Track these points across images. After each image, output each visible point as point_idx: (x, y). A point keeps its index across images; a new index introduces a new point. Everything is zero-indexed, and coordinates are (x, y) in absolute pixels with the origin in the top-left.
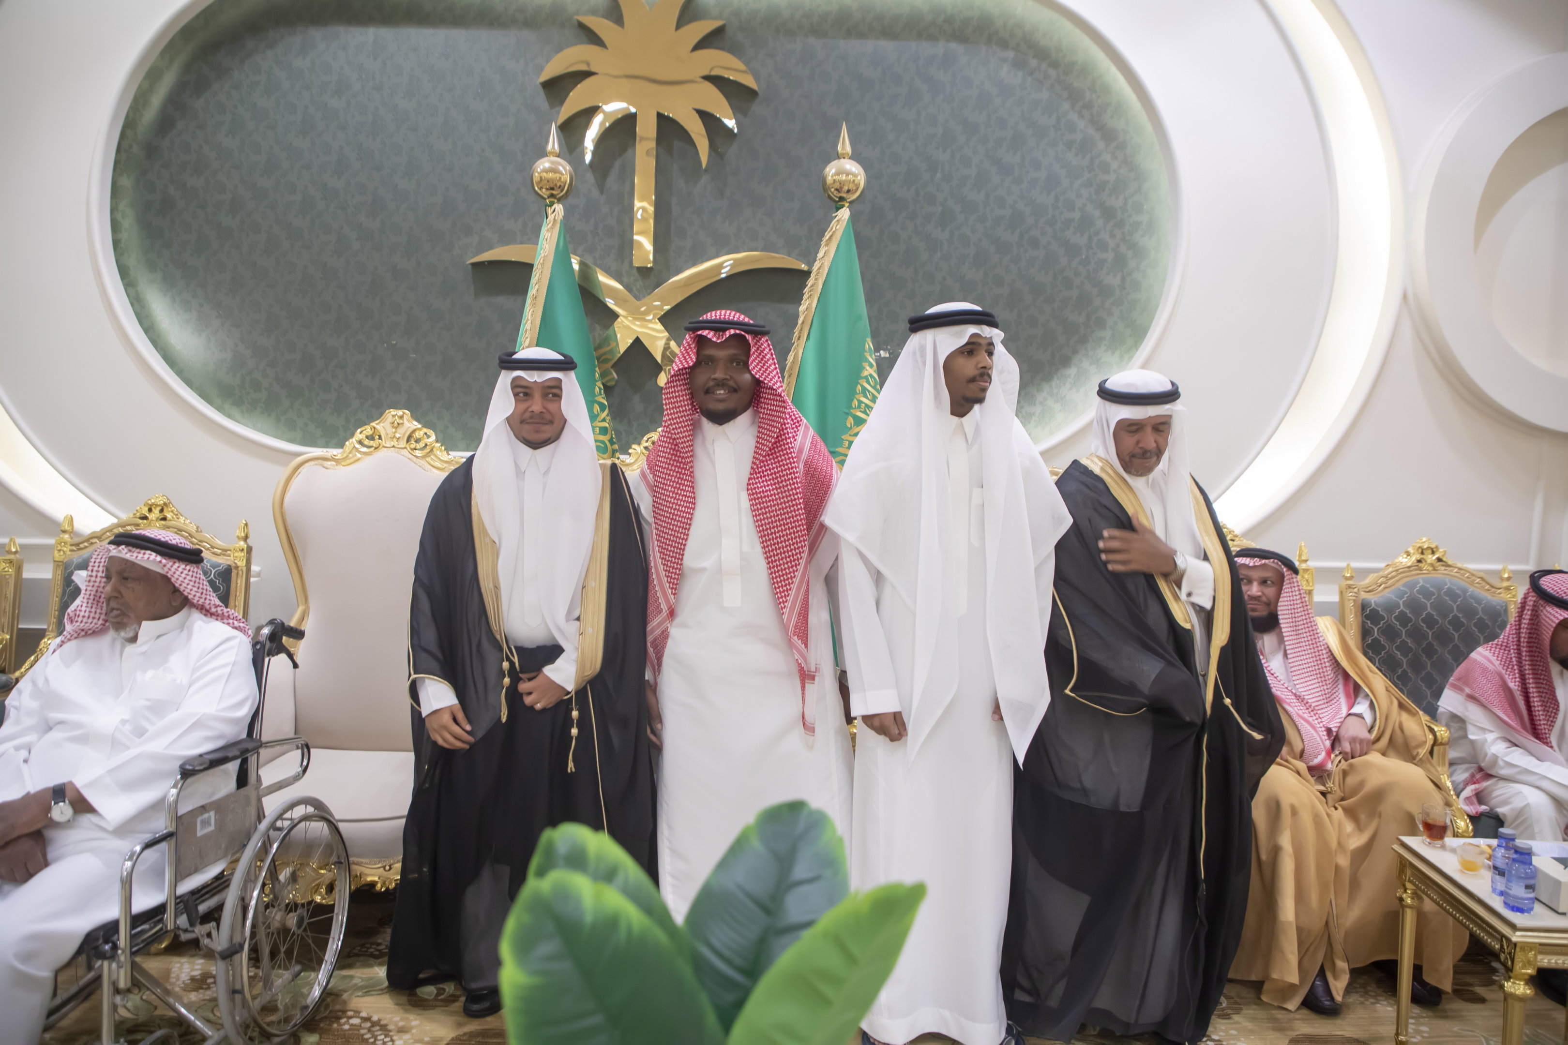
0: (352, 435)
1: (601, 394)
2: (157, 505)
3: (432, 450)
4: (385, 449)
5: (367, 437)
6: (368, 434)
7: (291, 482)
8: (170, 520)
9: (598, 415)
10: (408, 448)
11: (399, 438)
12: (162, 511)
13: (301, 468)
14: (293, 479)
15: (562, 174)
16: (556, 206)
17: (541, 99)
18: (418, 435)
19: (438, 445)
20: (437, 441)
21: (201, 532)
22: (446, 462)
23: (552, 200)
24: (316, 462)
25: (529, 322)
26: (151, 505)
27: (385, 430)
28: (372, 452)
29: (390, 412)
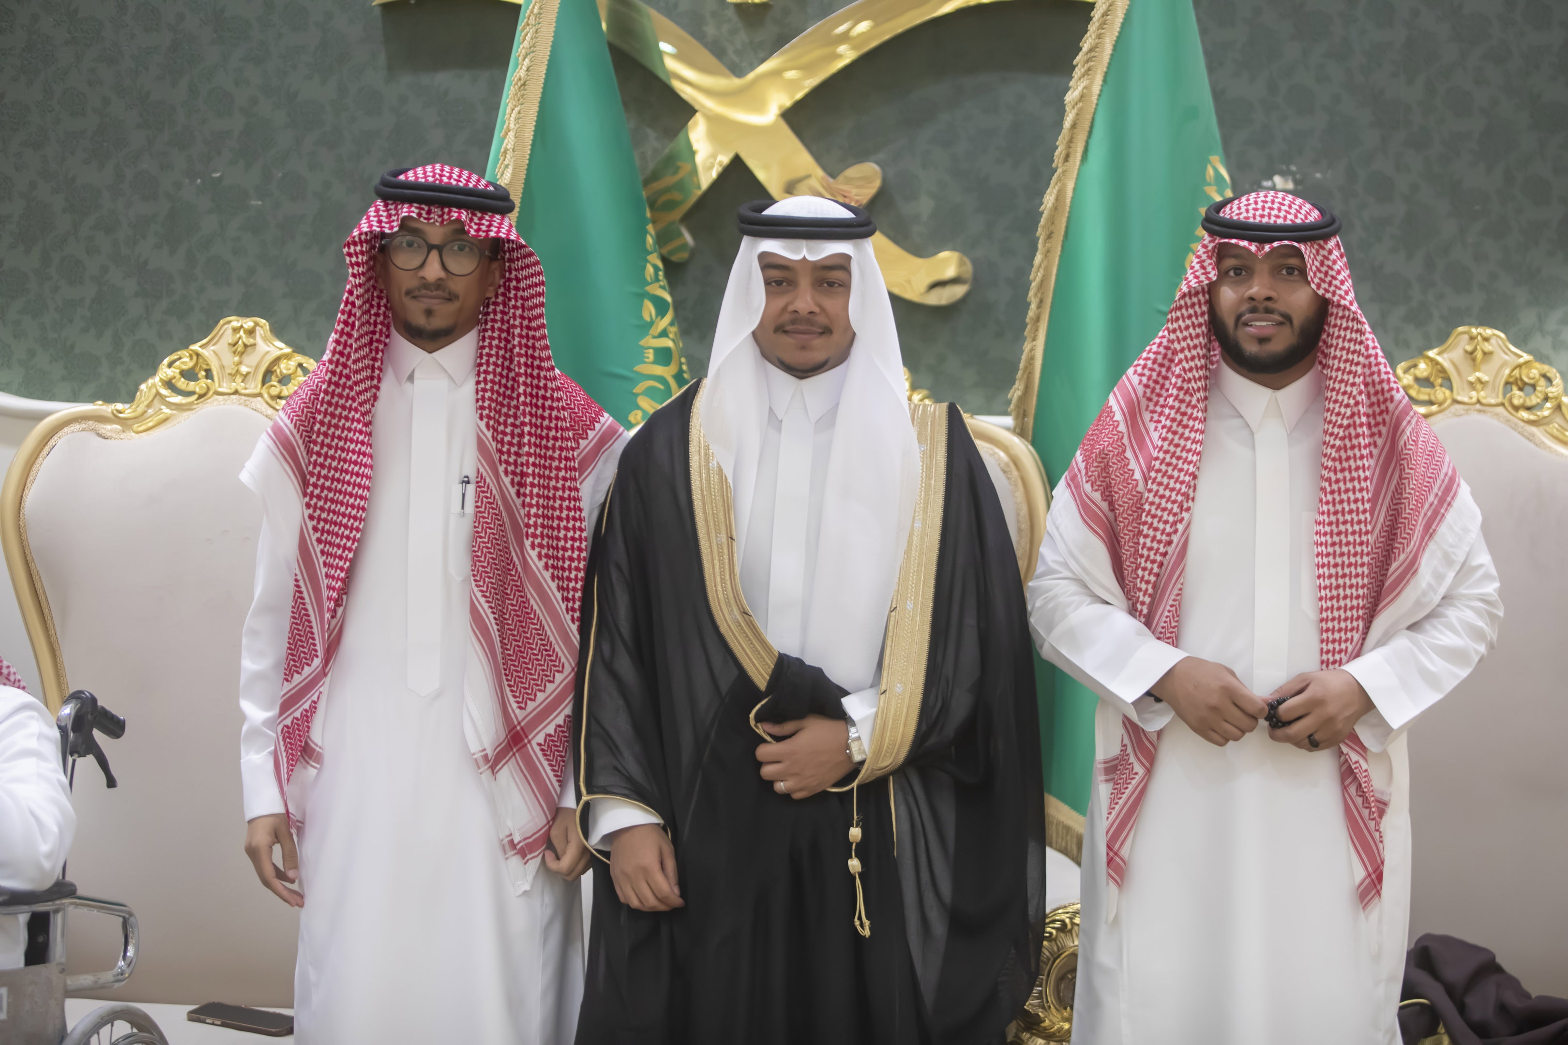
0: (153, 369)
1: (657, 280)
4: (221, 398)
5: (183, 374)
6: (184, 367)
7: (36, 466)
9: (652, 323)
10: (266, 396)
11: (248, 373)
13: (55, 438)
14: (40, 459)
18: (285, 367)
24: (80, 427)
25: (511, 134)
27: (219, 359)
28: (192, 403)
29: (229, 322)
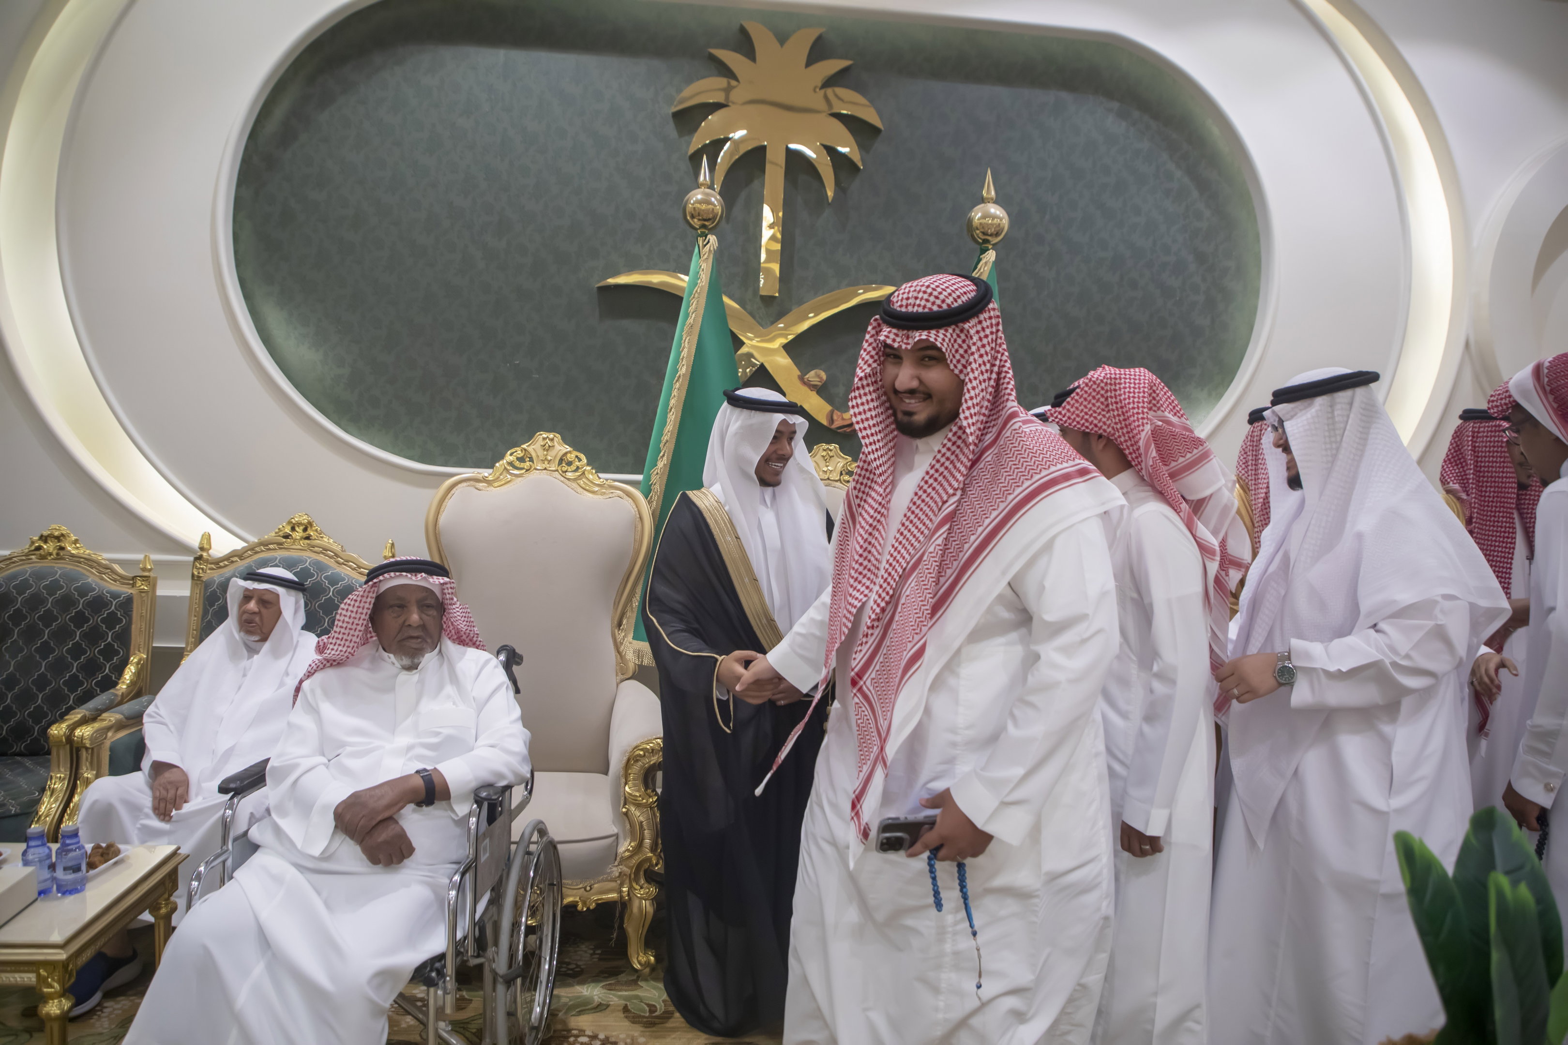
0: (502, 457)
2: (300, 524)
3: (583, 473)
4: (538, 472)
5: (518, 459)
6: (519, 456)
7: (444, 504)
8: (315, 539)
10: (560, 471)
11: (551, 460)
12: (305, 530)
13: (454, 489)
14: (446, 500)
15: (715, 206)
16: (709, 236)
17: (671, 130)
18: (571, 457)
19: (589, 468)
20: (588, 464)
21: (345, 551)
22: (598, 485)
23: (703, 230)
24: (468, 484)
25: (686, 350)
26: (294, 524)
27: (536, 452)
28: (523, 474)
29: (541, 435)
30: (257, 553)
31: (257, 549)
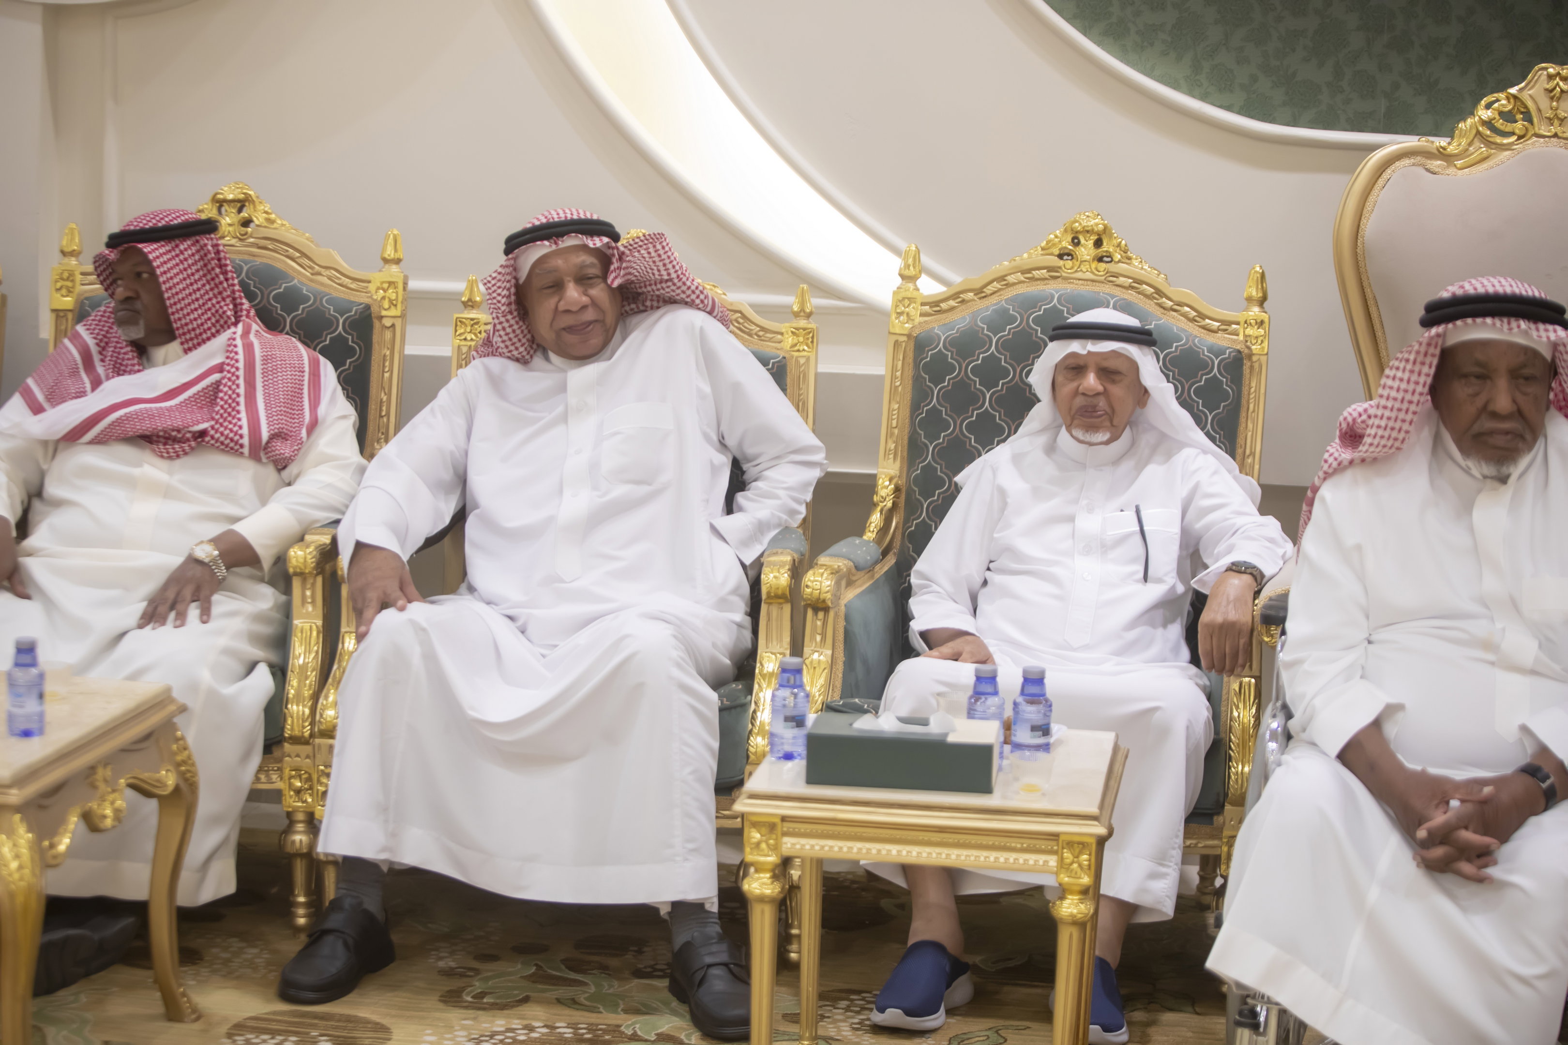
0: (1470, 109)
2: (1087, 232)
4: (1542, 140)
5: (1501, 114)
6: (1502, 109)
7: (1371, 198)
12: (1098, 243)
13: (1389, 171)
21: (1173, 285)
26: (1078, 232)
27: (1536, 102)
28: (1512, 144)
29: (1546, 69)
30: (1008, 285)
31: (1011, 279)
